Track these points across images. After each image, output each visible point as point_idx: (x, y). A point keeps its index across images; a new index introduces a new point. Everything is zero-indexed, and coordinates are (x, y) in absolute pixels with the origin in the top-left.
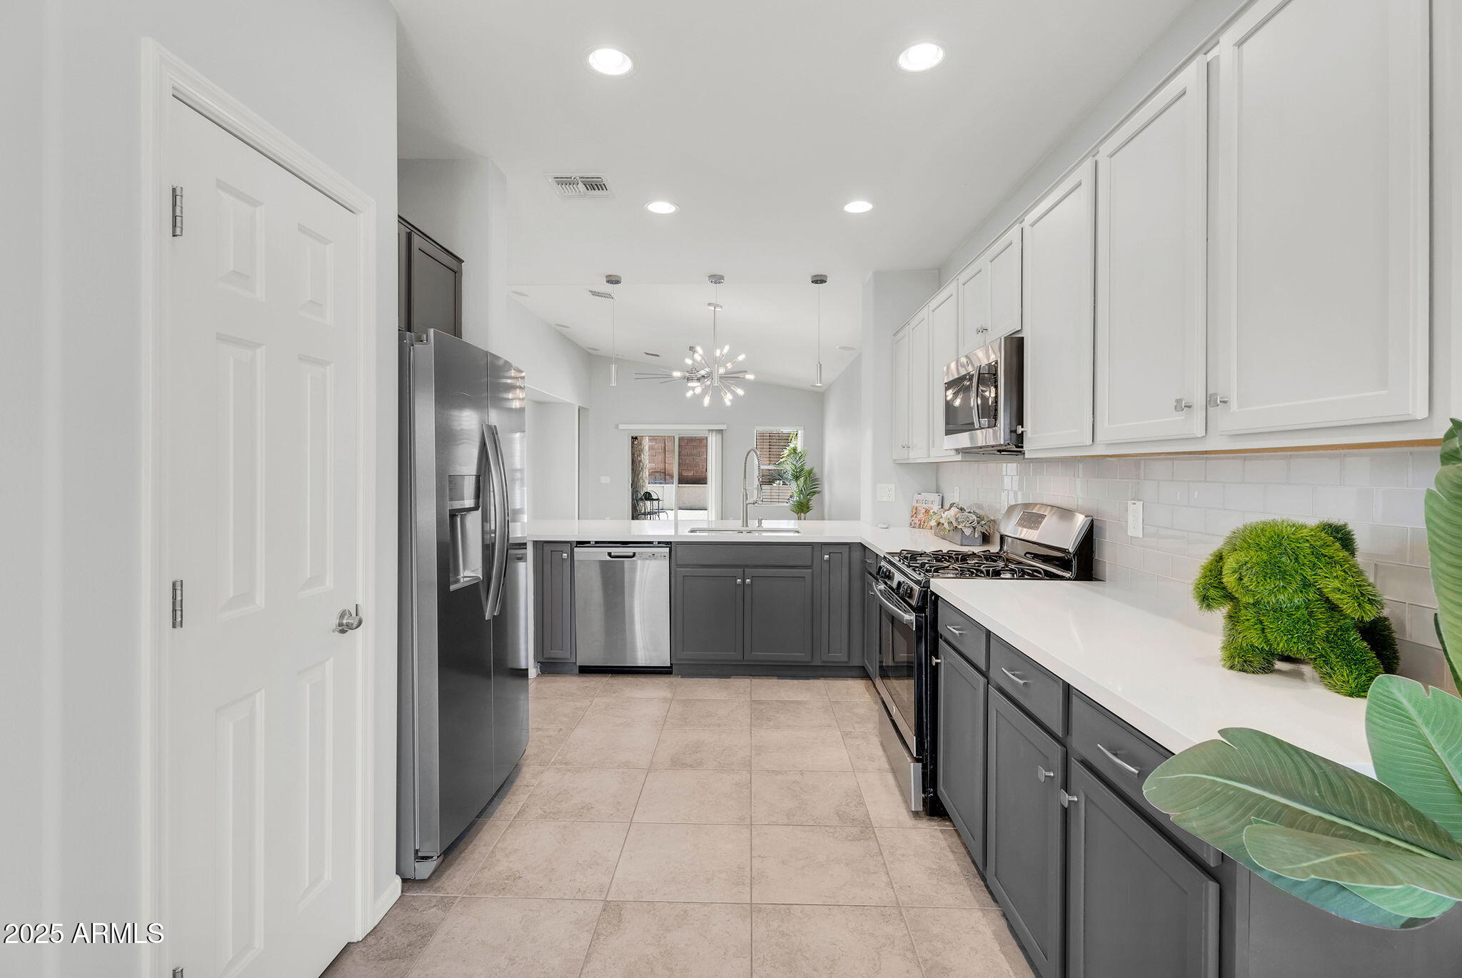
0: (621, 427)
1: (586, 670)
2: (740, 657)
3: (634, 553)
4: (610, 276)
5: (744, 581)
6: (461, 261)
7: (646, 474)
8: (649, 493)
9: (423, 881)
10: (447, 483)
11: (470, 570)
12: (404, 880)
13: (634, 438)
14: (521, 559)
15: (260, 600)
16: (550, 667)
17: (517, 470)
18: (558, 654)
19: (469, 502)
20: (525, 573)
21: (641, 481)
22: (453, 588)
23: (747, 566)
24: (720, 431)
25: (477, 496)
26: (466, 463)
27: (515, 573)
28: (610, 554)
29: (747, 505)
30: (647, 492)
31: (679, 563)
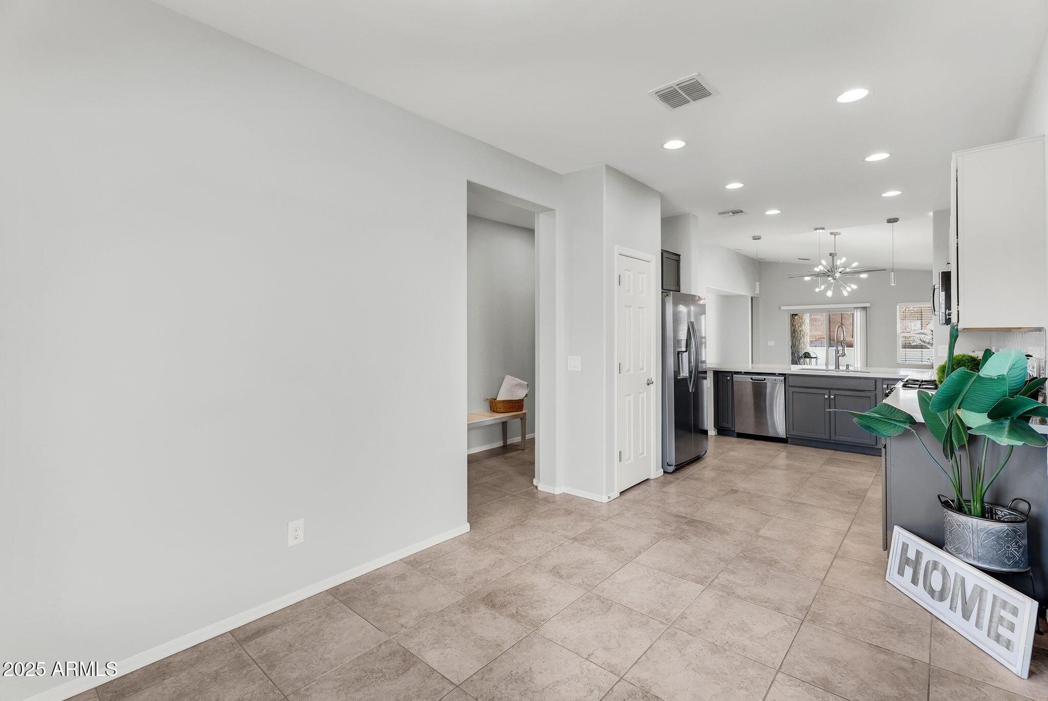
0: (782, 308)
1: (741, 436)
2: (828, 438)
3: (765, 379)
4: (754, 236)
5: (829, 397)
6: (679, 256)
7: (807, 339)
8: (808, 353)
9: (669, 473)
10: (677, 342)
11: (685, 373)
12: (664, 472)
13: (793, 316)
14: (705, 378)
15: (632, 371)
16: (723, 431)
17: (703, 337)
18: (725, 425)
19: (684, 349)
20: (708, 385)
21: (802, 344)
22: (678, 378)
23: (832, 389)
24: (865, 308)
25: (687, 347)
26: (683, 336)
27: (702, 385)
28: (751, 379)
29: (838, 357)
30: (806, 353)
31: (790, 385)
